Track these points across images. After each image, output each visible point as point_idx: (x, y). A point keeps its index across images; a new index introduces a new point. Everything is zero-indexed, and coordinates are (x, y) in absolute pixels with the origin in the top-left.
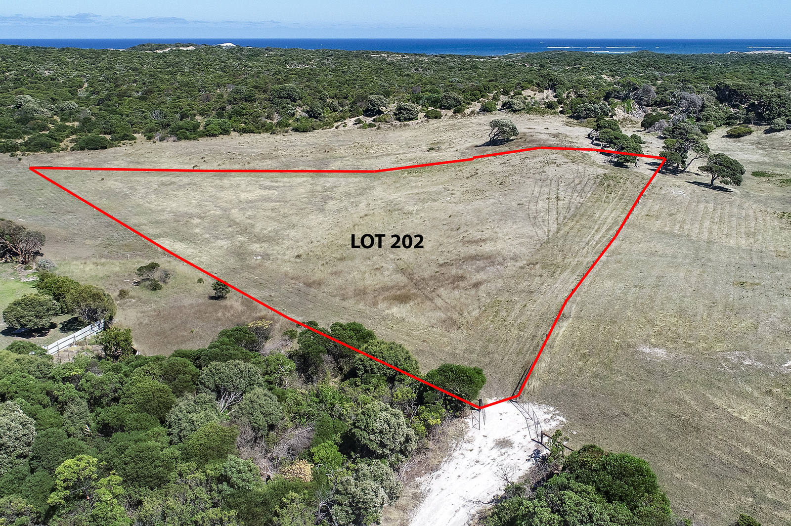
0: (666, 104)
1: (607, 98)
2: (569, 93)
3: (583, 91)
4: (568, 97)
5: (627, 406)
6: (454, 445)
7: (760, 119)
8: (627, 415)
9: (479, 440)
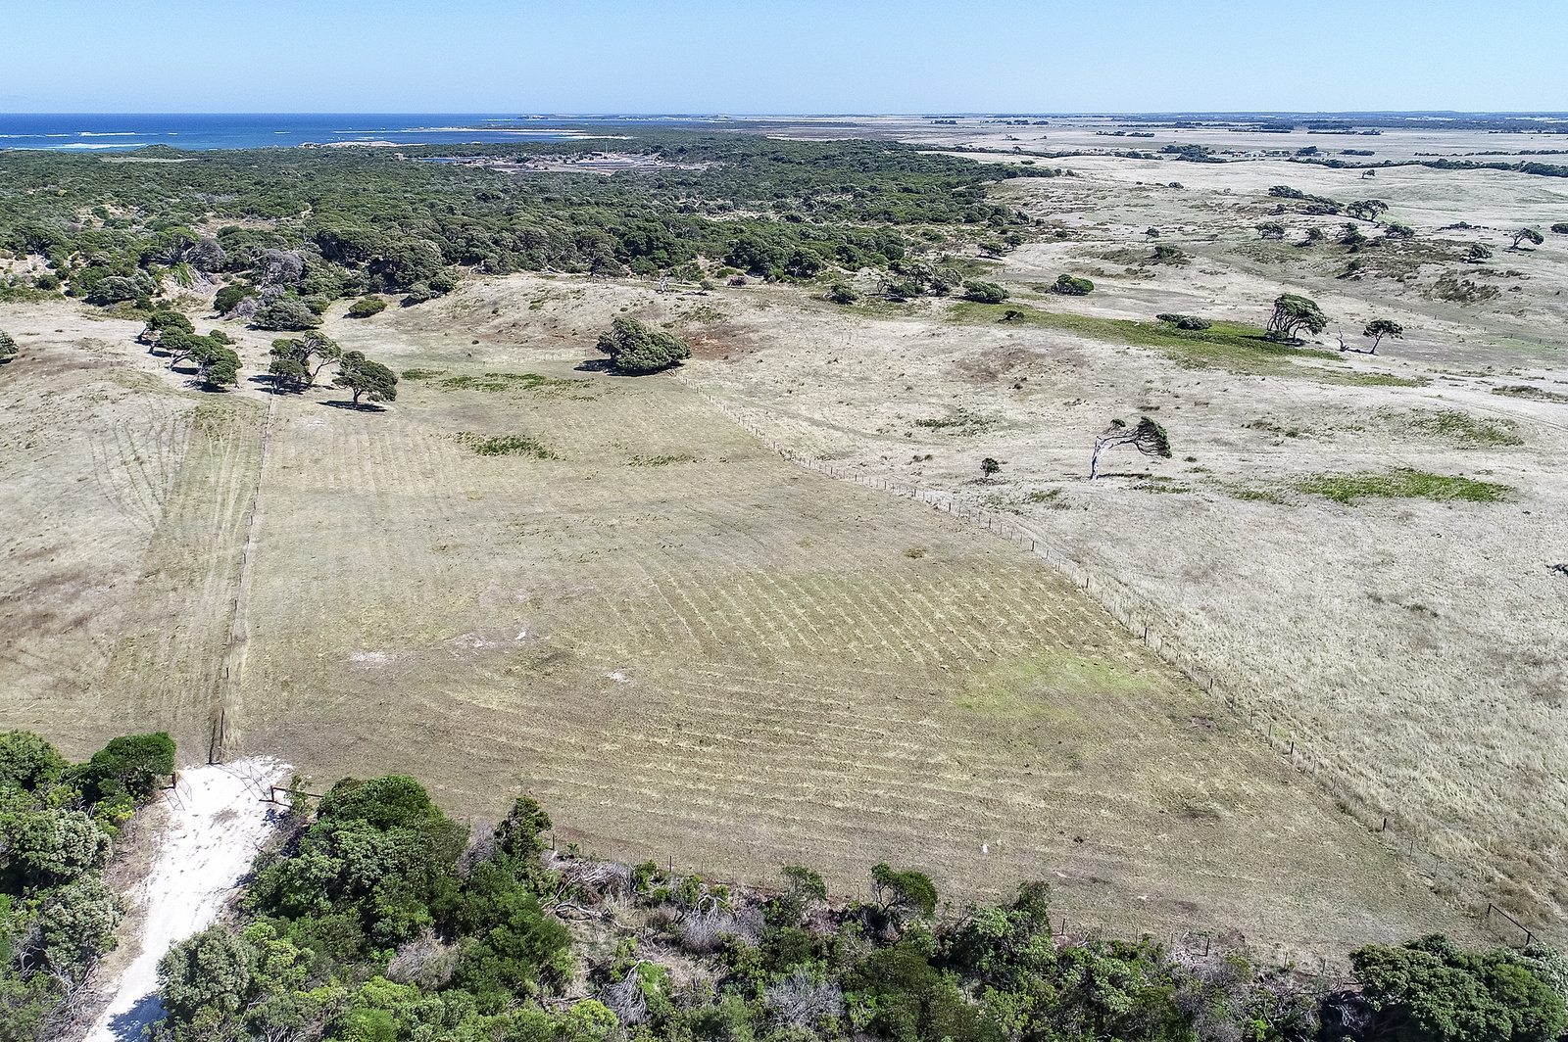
0: (243, 267)
1: (144, 262)
2: (74, 260)
3: (100, 255)
4: (74, 267)
5: (361, 730)
6: (158, 838)
7: (392, 284)
8: (365, 740)
9: (189, 824)
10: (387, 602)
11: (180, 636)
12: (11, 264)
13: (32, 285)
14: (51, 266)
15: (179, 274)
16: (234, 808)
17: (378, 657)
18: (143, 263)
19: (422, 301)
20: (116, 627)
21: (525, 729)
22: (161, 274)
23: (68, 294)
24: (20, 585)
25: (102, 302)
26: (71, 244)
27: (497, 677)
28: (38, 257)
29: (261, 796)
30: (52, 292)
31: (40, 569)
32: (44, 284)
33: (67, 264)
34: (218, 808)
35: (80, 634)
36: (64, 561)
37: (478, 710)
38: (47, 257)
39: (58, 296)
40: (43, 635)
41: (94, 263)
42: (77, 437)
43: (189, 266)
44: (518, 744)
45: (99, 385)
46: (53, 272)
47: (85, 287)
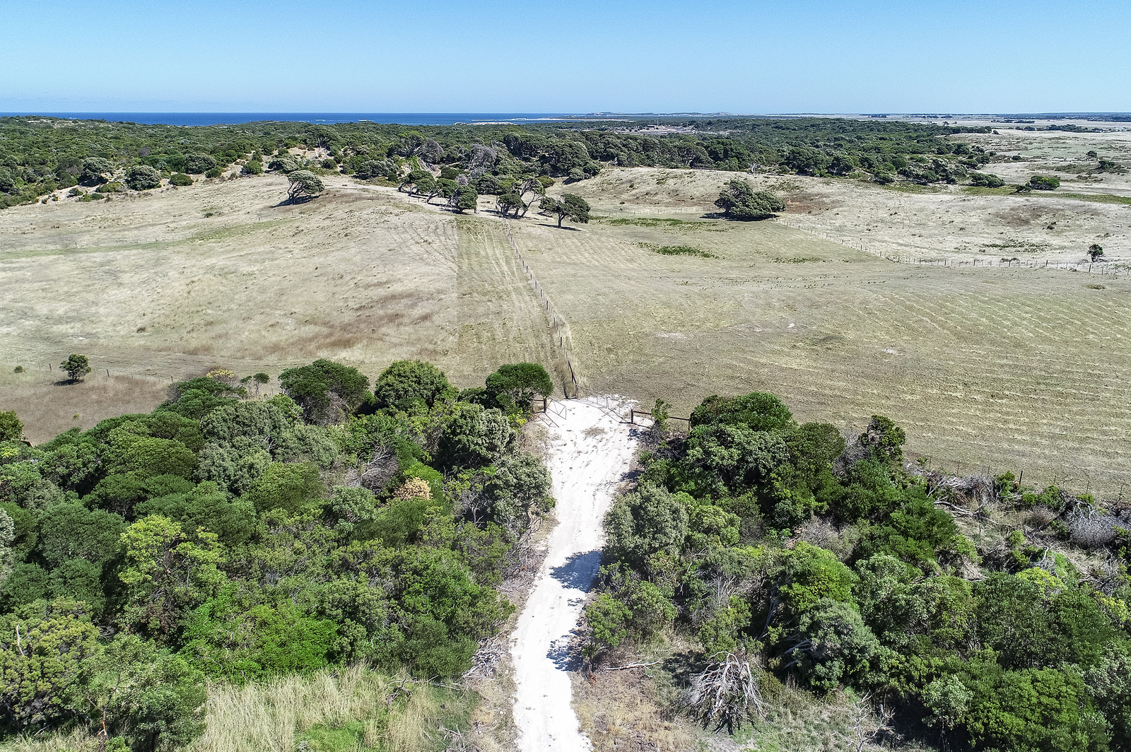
2: (345, 150)
4: (346, 155)
10: (667, 305)
11: (509, 324)
12: (305, 153)
13: (319, 166)
14: (330, 155)
15: (412, 163)
16: (600, 426)
17: (678, 335)
18: (389, 155)
19: (579, 180)
20: (456, 319)
21: (829, 382)
22: (402, 161)
23: (342, 172)
24: (370, 300)
25: (364, 178)
26: (343, 141)
27: (786, 350)
28: (322, 149)
29: (620, 420)
30: (332, 171)
31: (382, 292)
32: (327, 165)
33: (341, 153)
34: (588, 426)
35: (428, 323)
36: (397, 288)
37: (782, 370)
38: (328, 149)
39: (336, 173)
40: (398, 326)
41: (358, 153)
42: (378, 231)
43: (418, 158)
44: (827, 392)
45: (384, 207)
46: (332, 158)
47: (353, 168)
